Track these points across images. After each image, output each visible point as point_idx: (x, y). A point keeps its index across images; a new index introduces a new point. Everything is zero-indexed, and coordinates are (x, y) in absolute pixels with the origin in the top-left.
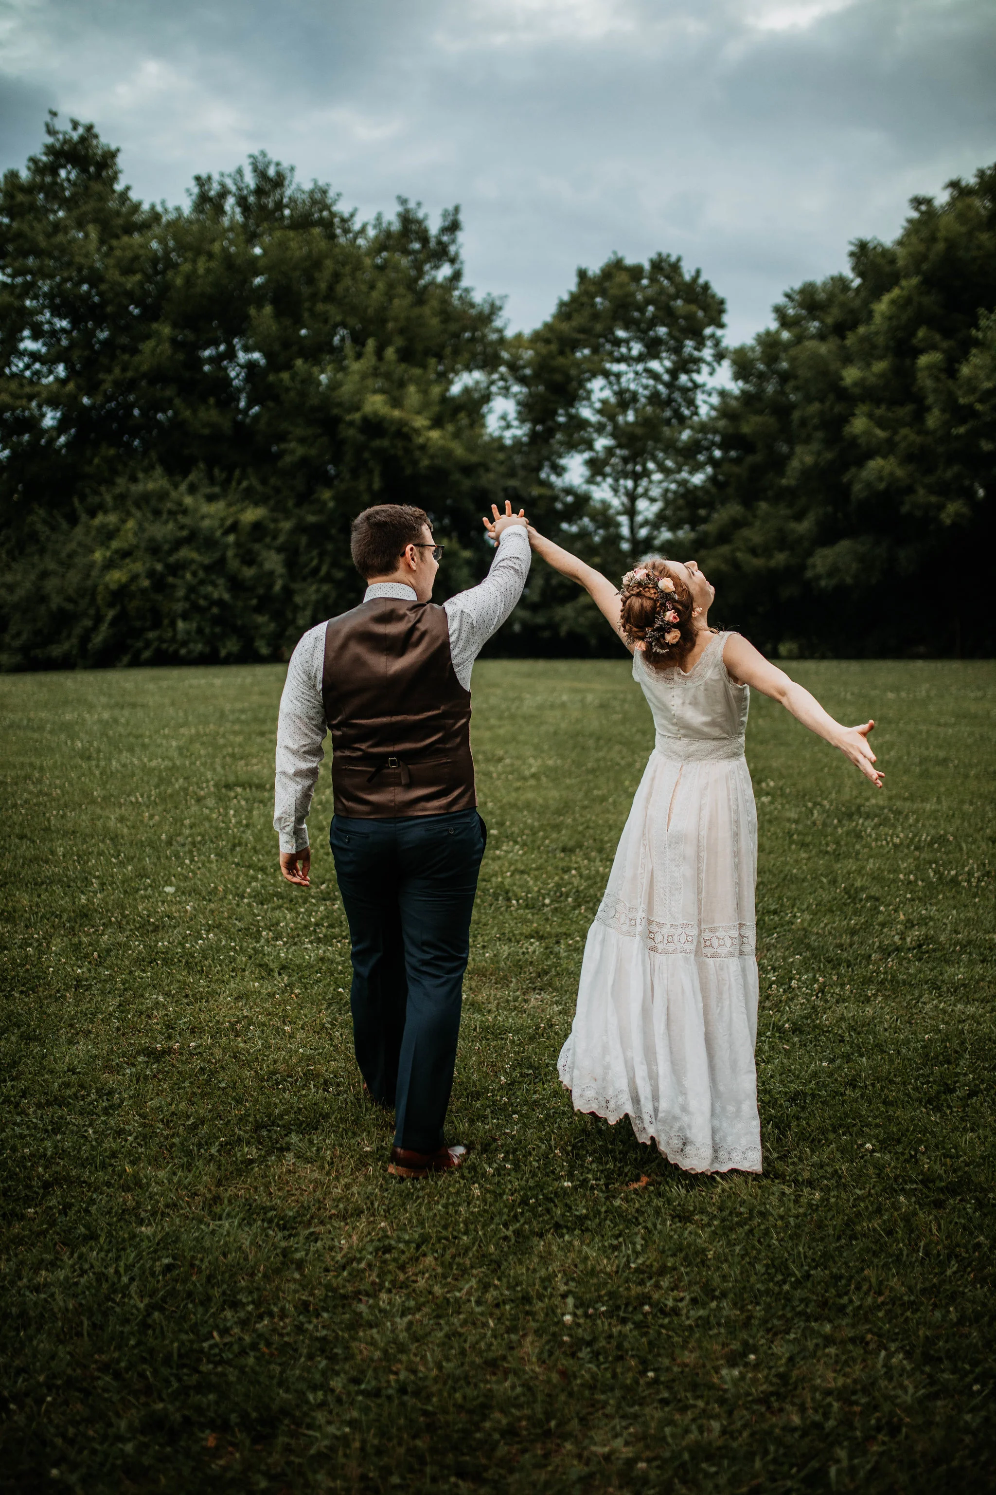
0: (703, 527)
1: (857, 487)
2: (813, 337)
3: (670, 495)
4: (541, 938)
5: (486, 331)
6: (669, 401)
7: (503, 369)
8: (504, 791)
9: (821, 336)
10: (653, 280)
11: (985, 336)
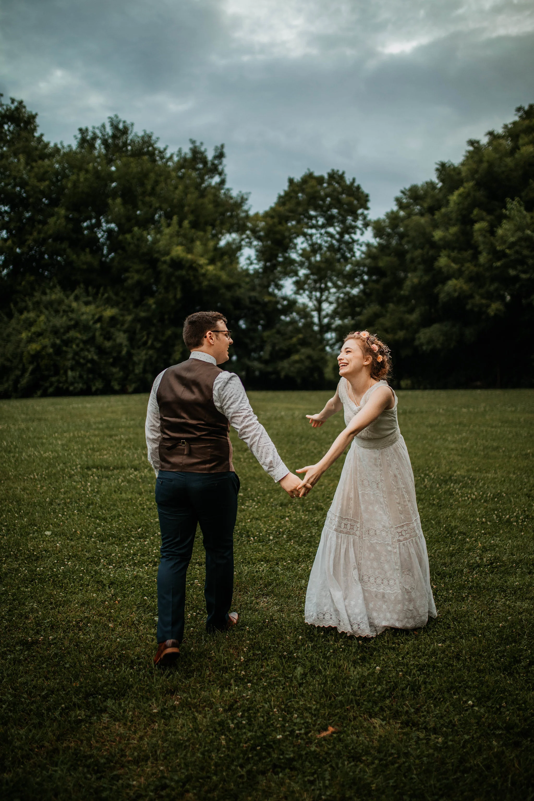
0: (358, 318)
1: (442, 296)
2: (416, 214)
3: (340, 300)
4: (267, 561)
5: (239, 212)
6: (339, 249)
7: (248, 232)
8: (247, 469)
9: (421, 214)
10: (329, 184)
11: (510, 214)
